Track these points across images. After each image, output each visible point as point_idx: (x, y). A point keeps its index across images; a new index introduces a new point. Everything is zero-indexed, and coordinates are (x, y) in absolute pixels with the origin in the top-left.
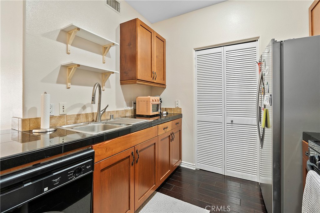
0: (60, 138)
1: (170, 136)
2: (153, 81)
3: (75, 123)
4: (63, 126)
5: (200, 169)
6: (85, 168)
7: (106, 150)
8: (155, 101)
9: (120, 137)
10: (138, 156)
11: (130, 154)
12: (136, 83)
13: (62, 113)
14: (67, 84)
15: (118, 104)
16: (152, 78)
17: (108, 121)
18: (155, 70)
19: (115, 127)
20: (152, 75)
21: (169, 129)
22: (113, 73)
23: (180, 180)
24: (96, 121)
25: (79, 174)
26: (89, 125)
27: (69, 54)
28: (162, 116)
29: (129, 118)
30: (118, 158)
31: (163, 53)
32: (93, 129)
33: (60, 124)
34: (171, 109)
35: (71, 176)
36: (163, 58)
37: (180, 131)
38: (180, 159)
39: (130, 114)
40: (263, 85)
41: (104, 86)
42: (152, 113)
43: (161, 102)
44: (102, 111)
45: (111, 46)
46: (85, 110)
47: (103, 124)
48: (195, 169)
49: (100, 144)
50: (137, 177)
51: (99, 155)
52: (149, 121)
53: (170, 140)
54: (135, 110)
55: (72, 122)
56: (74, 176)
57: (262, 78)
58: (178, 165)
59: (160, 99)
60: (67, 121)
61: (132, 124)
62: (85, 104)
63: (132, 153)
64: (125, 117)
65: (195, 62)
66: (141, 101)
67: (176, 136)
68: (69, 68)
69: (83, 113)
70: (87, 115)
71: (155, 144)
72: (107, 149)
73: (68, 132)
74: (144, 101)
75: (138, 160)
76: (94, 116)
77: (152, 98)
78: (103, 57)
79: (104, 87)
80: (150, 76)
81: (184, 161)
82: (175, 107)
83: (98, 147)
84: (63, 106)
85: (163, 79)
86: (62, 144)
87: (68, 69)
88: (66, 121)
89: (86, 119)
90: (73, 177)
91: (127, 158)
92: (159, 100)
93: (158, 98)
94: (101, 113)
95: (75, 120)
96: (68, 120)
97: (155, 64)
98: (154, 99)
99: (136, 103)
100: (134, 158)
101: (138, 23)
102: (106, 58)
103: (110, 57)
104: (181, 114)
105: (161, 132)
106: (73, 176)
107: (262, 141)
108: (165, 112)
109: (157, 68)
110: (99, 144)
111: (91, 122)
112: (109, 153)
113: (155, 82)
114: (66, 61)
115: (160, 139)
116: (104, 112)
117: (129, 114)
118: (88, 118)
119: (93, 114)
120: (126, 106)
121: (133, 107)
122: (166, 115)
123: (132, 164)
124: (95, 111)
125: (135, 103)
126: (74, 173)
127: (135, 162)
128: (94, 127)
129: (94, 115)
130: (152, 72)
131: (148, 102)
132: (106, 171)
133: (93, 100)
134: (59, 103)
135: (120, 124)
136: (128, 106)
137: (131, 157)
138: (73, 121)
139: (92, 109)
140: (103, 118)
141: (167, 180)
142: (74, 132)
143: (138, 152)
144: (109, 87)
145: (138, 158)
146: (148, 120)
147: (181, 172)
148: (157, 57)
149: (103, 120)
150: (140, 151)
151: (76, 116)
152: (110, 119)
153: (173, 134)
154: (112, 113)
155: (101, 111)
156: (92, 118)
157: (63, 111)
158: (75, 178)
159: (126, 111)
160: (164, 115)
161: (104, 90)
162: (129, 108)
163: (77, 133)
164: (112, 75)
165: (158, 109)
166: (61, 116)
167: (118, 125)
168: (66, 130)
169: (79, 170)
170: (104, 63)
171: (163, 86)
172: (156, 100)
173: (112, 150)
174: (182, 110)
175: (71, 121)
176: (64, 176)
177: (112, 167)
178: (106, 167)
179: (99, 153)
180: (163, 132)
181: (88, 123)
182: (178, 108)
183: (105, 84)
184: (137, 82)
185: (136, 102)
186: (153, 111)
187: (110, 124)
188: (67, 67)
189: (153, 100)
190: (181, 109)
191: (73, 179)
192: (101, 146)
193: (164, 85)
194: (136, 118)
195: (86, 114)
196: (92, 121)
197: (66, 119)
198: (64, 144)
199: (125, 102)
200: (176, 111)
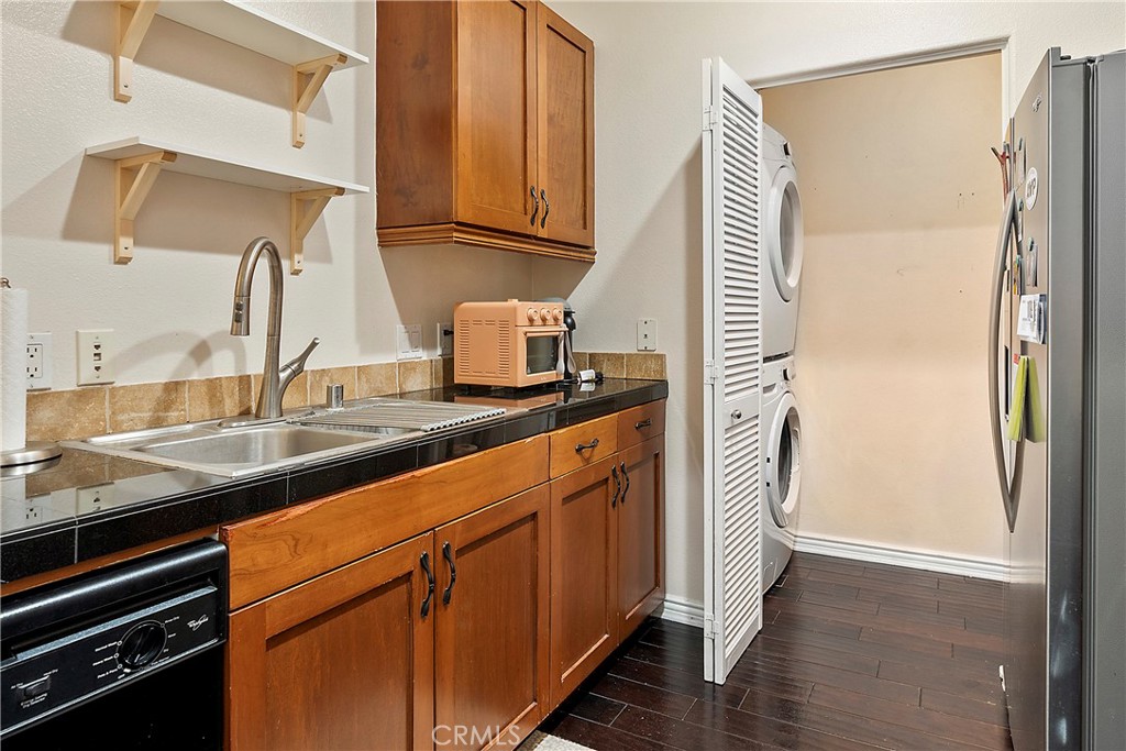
0: (81, 492)
1: (607, 480)
2: (530, 230)
3: (156, 423)
4: (96, 440)
6: (180, 627)
7: (296, 545)
8: (540, 323)
9: (366, 488)
10: (453, 571)
11: (410, 564)
12: (448, 240)
13: (88, 376)
14: (115, 243)
15: (368, 337)
16: (528, 217)
17: (318, 414)
18: (541, 177)
19: (348, 441)
20: (529, 206)
21: (604, 450)
22: (340, 191)
23: (657, 677)
24: (257, 417)
25: (152, 654)
26: (225, 432)
27: (123, 99)
28: (573, 391)
29: (423, 398)
30: (355, 584)
31: (581, 104)
32: (241, 451)
33: (82, 429)
34: (620, 357)
35: (112, 664)
36: (580, 126)
37: (658, 459)
38: (657, 584)
39: (424, 383)
40: (1019, 252)
41: (300, 251)
42: (523, 378)
43: (572, 326)
44: (288, 366)
45: (329, 69)
46: (205, 365)
47: (288, 429)
49: (265, 518)
50: (447, 670)
51: (256, 572)
52: (507, 414)
53: (609, 502)
54: (448, 363)
55: (141, 419)
56: (126, 666)
57: (1014, 218)
58: (645, 610)
59: (567, 314)
60: (113, 413)
61: (423, 427)
62: (204, 333)
63: (424, 561)
64: (402, 395)
66: (478, 322)
67: (640, 480)
68: (122, 169)
69: (195, 377)
70: (213, 386)
71: (535, 515)
72: (297, 541)
73: (118, 467)
74: (491, 323)
75: (453, 589)
76: (249, 392)
77: (525, 309)
78: (294, 122)
79: (297, 257)
80: (520, 207)
81: (676, 594)
82: (634, 351)
83: (254, 536)
84: (97, 347)
85: (581, 222)
86: (74, 523)
87: (119, 171)
88: (108, 413)
89: (212, 405)
90: (121, 672)
91: (397, 582)
92: (561, 317)
93: (554, 308)
94: (283, 376)
95: (156, 411)
96: (123, 411)
97: (542, 154)
98: (535, 315)
99: (452, 333)
100: (431, 582)
102: (309, 124)
103: (326, 116)
104: (664, 383)
105: (565, 464)
106: (120, 666)
107: (1012, 501)
108: (587, 374)
109: (550, 170)
110: (255, 520)
111: (233, 419)
112: (309, 562)
113: (542, 233)
114: (111, 132)
115: (558, 497)
116: (295, 374)
117: (420, 382)
118: (221, 401)
119: (244, 381)
120: (407, 343)
121: (439, 352)
122: (591, 388)
123: (424, 612)
124: (256, 366)
125: (449, 333)
126: (126, 651)
127: (440, 601)
128: (245, 441)
129: (250, 387)
130: (527, 192)
131: (506, 324)
132: (294, 642)
133: (237, 319)
134: (77, 332)
135: (375, 429)
136: (414, 345)
137: (416, 578)
138: (147, 415)
139: (240, 357)
140: (289, 400)
141: (597, 678)
142: (150, 469)
143: (453, 555)
144: (325, 256)
145: (453, 580)
146: (500, 410)
147: (661, 643)
148: (551, 119)
149: (291, 411)
150: (461, 552)
151: (159, 393)
152: (329, 405)
153: (623, 471)
154: (335, 377)
155: (284, 370)
156: (240, 402)
157: (97, 368)
158: (127, 675)
159: (406, 368)
160: (585, 387)
161: (296, 273)
162: (423, 355)
163: (166, 469)
164: (334, 200)
165: (556, 359)
166: (86, 394)
167: (361, 434)
168: (113, 457)
169: (148, 639)
170: (298, 145)
171: (579, 253)
172: (544, 320)
173: (325, 546)
174: (668, 362)
175: (133, 415)
176: (75, 668)
177: (327, 625)
178: (294, 624)
179: (260, 560)
180: (576, 461)
181: (220, 425)
182: (647, 355)
183: (305, 240)
184: (455, 234)
185: (453, 327)
186: (532, 366)
187: (323, 430)
188: (118, 164)
189: (531, 320)
190: (661, 357)
191: (122, 681)
192: (268, 531)
193: (587, 248)
194: (453, 401)
195: (210, 381)
196: (241, 414)
197: (113, 404)
198: (81, 522)
199: (400, 328)
200: (640, 370)
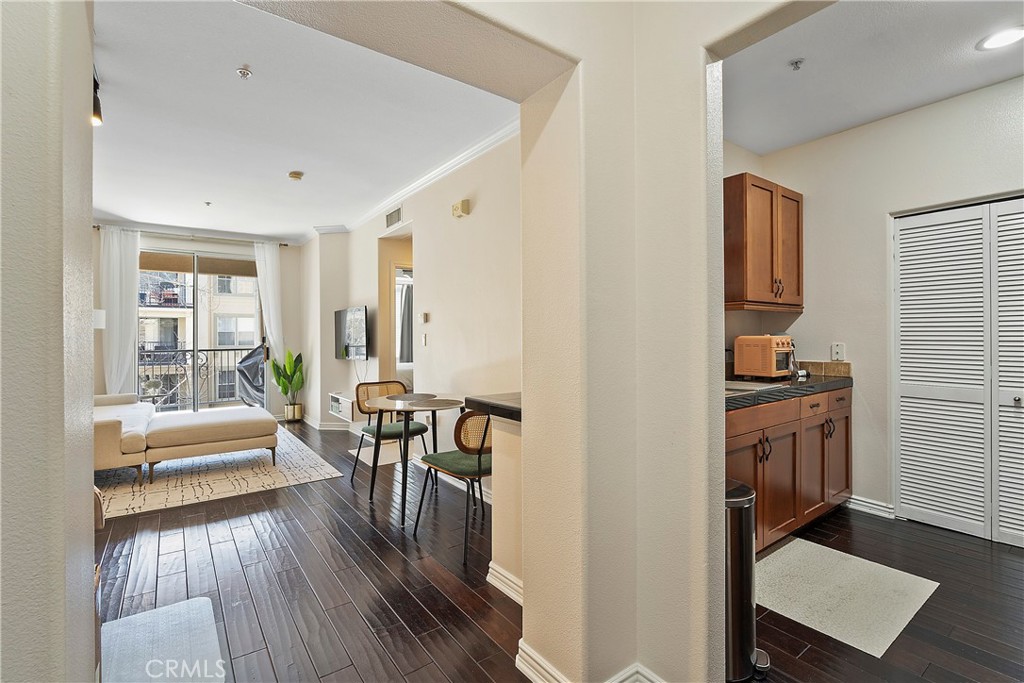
1: (823, 425)
2: (776, 300)
5: (909, 520)
8: (781, 346)
9: (746, 409)
10: (771, 448)
11: (757, 441)
12: (742, 308)
16: (774, 295)
18: (779, 274)
20: (774, 288)
21: (822, 409)
28: (795, 381)
34: (819, 364)
36: (796, 242)
37: (847, 420)
38: (847, 487)
42: (775, 373)
43: (794, 347)
48: (893, 517)
53: (824, 436)
54: (731, 365)
58: (836, 501)
63: (760, 441)
65: (894, 247)
66: (748, 345)
67: (840, 427)
71: (794, 434)
74: (756, 346)
75: (770, 455)
77: (777, 339)
80: (770, 289)
81: (858, 495)
82: (829, 361)
85: (798, 293)
91: (752, 446)
92: (790, 343)
93: (787, 338)
97: (780, 262)
98: (779, 342)
101: (749, 182)
104: (850, 379)
105: (807, 413)
108: (802, 372)
109: (784, 269)
113: (780, 301)
115: (804, 427)
122: (804, 380)
123: (761, 461)
125: (729, 350)
127: (765, 458)
130: (773, 281)
131: (766, 346)
137: (758, 447)
143: (770, 441)
145: (771, 451)
148: (783, 242)
153: (831, 421)
160: (801, 379)
165: (788, 364)
171: (796, 309)
172: (783, 344)
174: (852, 367)
177: (736, 455)
180: (810, 412)
182: (839, 363)
184: (746, 306)
186: (778, 369)
189: (778, 344)
190: (849, 364)
193: (800, 305)
200: (834, 371)
